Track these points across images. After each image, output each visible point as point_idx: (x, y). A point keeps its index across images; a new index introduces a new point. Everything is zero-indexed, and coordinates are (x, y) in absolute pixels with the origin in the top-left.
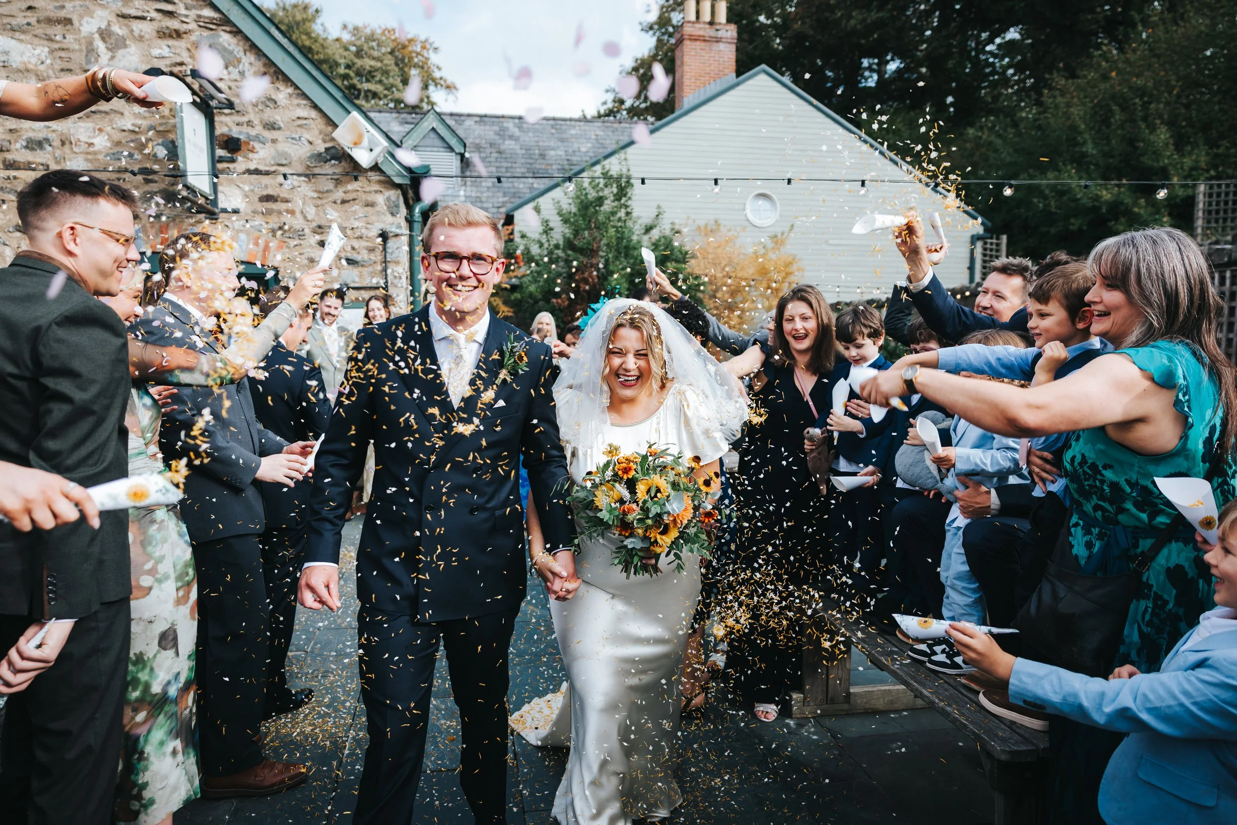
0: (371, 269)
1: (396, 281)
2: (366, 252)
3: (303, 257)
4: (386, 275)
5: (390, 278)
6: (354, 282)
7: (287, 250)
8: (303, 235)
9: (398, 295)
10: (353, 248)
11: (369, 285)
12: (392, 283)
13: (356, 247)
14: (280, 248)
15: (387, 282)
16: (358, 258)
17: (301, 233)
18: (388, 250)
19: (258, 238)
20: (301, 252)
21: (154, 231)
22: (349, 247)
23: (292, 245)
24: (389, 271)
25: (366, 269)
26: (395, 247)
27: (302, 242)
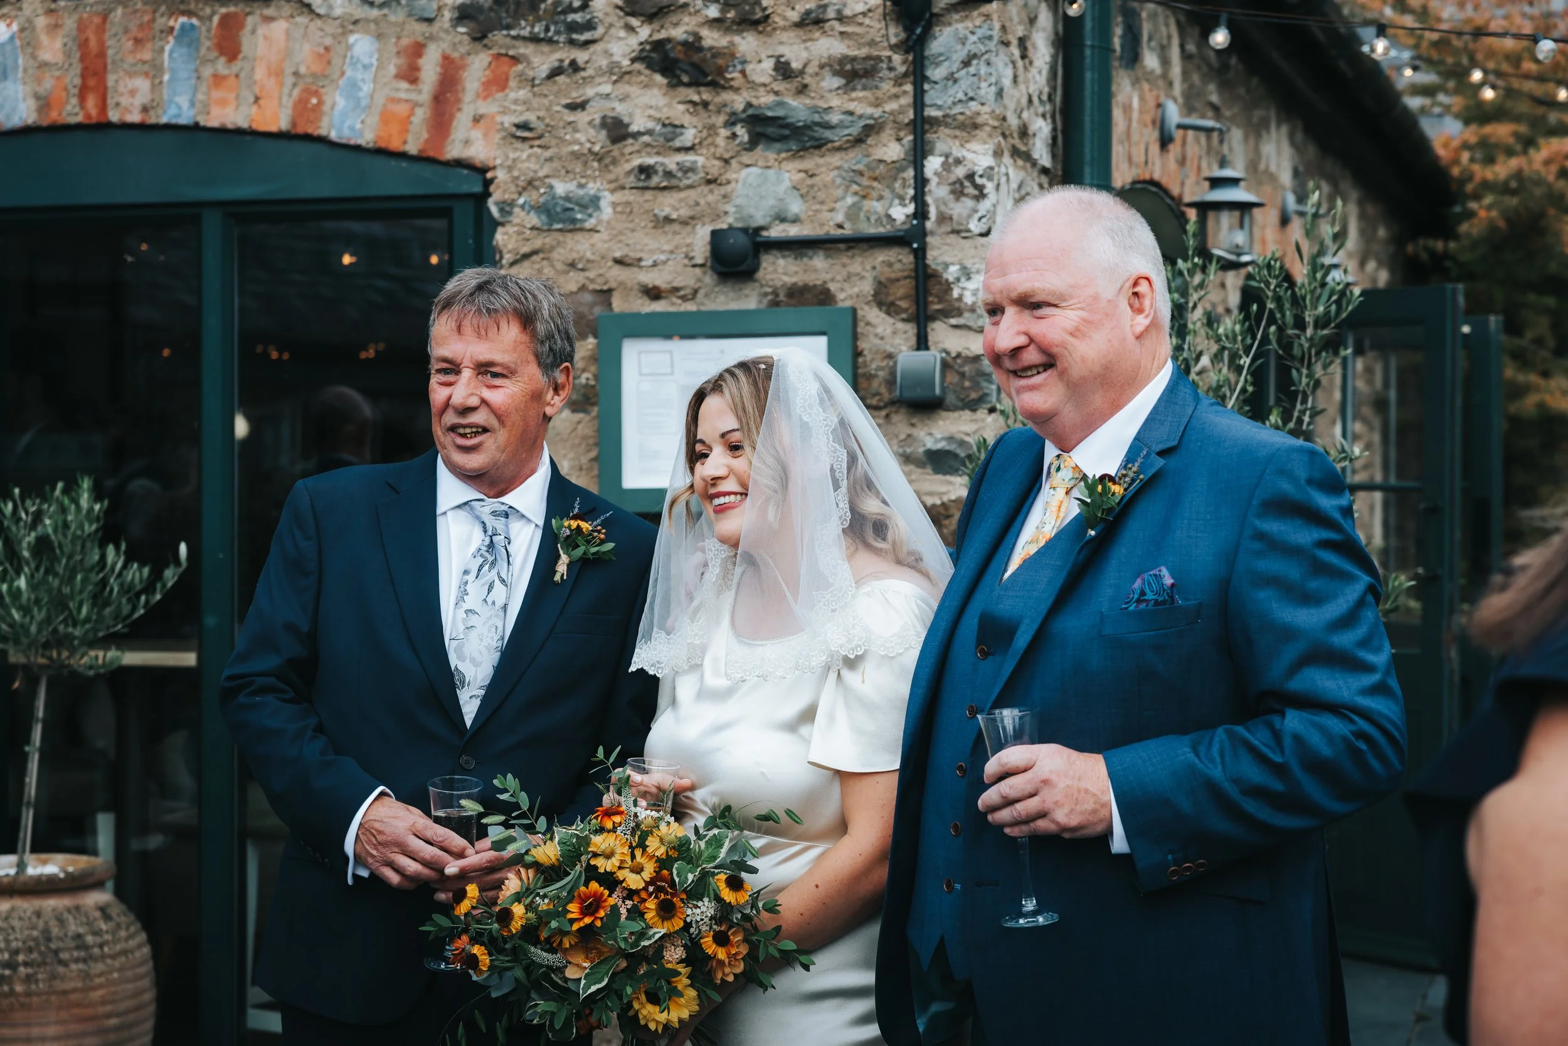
0: (853, 159)
1: (959, 209)
2: (838, 82)
3: (582, 118)
4: (921, 182)
5: (937, 192)
6: (783, 220)
7: (523, 93)
8: (590, 26)
9: (967, 273)
10: (783, 70)
11: (848, 231)
12: (943, 218)
13: (795, 65)
14: (496, 83)
15: (921, 213)
16: (798, 108)
17: (578, 17)
18: (936, 73)
19: (418, 49)
20: (575, 95)
21: (58, 44)
22: (768, 65)
23: (544, 70)
24: (933, 164)
25: (835, 159)
26: (960, 54)
27: (581, 56)
